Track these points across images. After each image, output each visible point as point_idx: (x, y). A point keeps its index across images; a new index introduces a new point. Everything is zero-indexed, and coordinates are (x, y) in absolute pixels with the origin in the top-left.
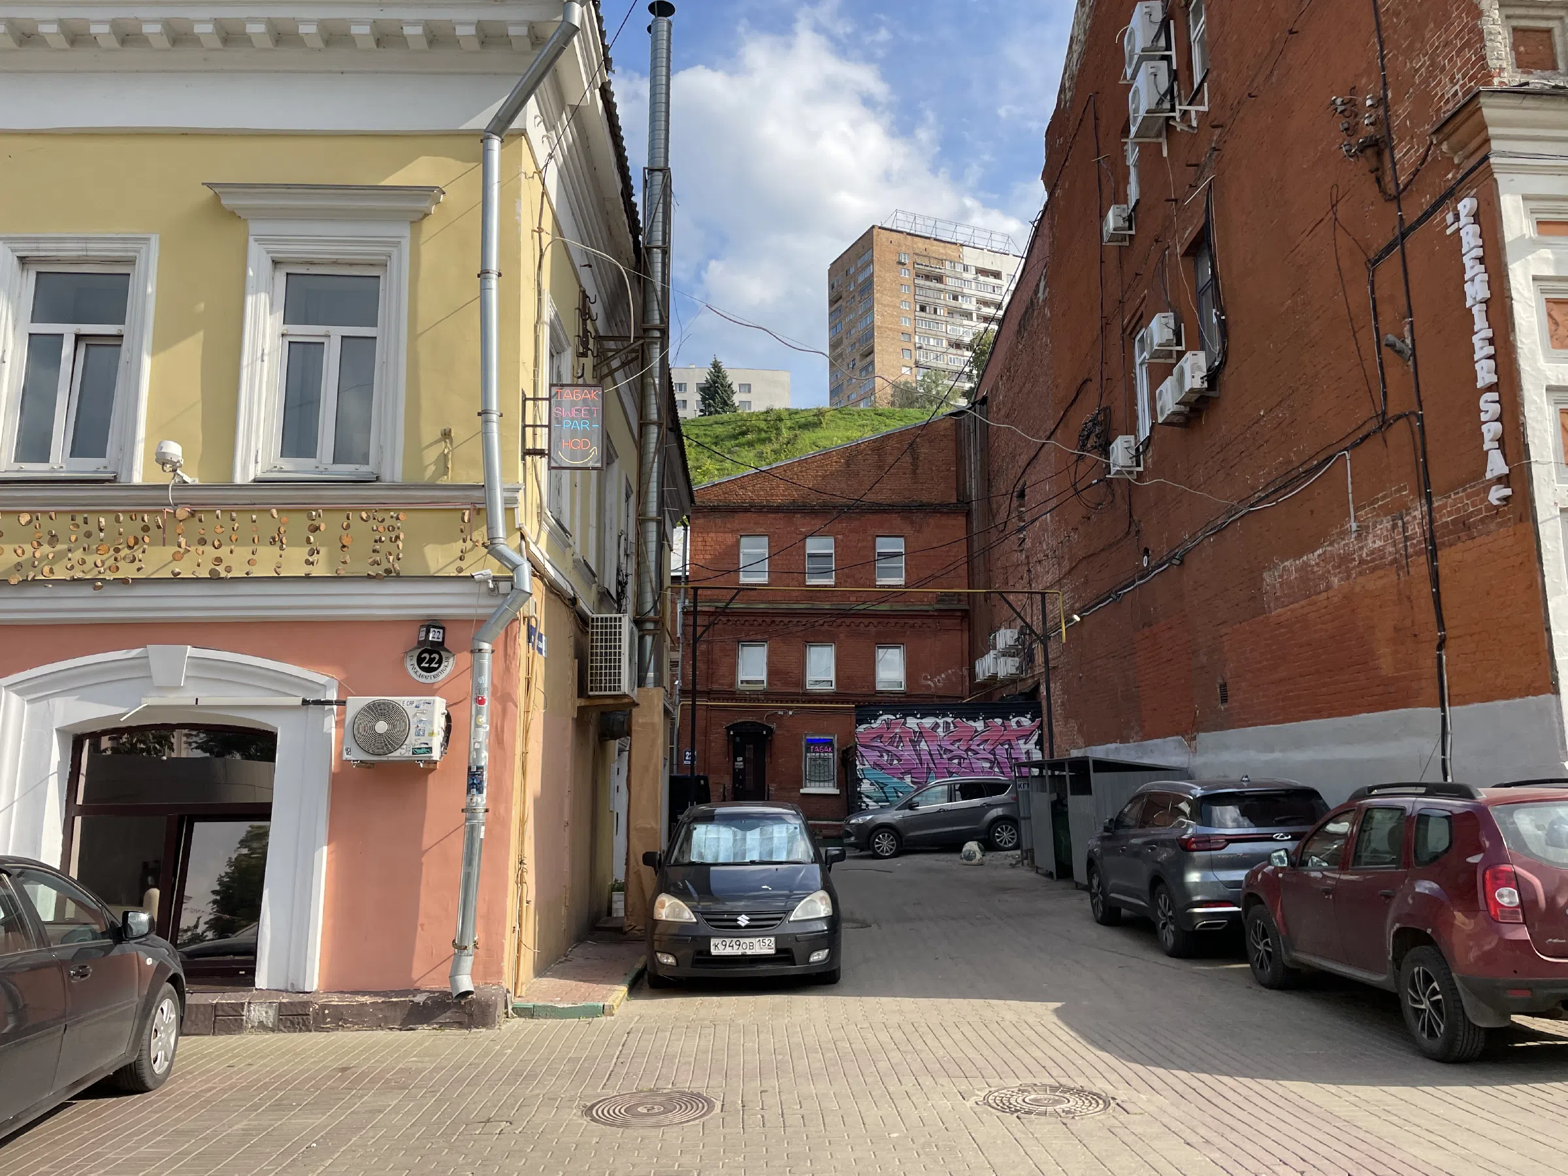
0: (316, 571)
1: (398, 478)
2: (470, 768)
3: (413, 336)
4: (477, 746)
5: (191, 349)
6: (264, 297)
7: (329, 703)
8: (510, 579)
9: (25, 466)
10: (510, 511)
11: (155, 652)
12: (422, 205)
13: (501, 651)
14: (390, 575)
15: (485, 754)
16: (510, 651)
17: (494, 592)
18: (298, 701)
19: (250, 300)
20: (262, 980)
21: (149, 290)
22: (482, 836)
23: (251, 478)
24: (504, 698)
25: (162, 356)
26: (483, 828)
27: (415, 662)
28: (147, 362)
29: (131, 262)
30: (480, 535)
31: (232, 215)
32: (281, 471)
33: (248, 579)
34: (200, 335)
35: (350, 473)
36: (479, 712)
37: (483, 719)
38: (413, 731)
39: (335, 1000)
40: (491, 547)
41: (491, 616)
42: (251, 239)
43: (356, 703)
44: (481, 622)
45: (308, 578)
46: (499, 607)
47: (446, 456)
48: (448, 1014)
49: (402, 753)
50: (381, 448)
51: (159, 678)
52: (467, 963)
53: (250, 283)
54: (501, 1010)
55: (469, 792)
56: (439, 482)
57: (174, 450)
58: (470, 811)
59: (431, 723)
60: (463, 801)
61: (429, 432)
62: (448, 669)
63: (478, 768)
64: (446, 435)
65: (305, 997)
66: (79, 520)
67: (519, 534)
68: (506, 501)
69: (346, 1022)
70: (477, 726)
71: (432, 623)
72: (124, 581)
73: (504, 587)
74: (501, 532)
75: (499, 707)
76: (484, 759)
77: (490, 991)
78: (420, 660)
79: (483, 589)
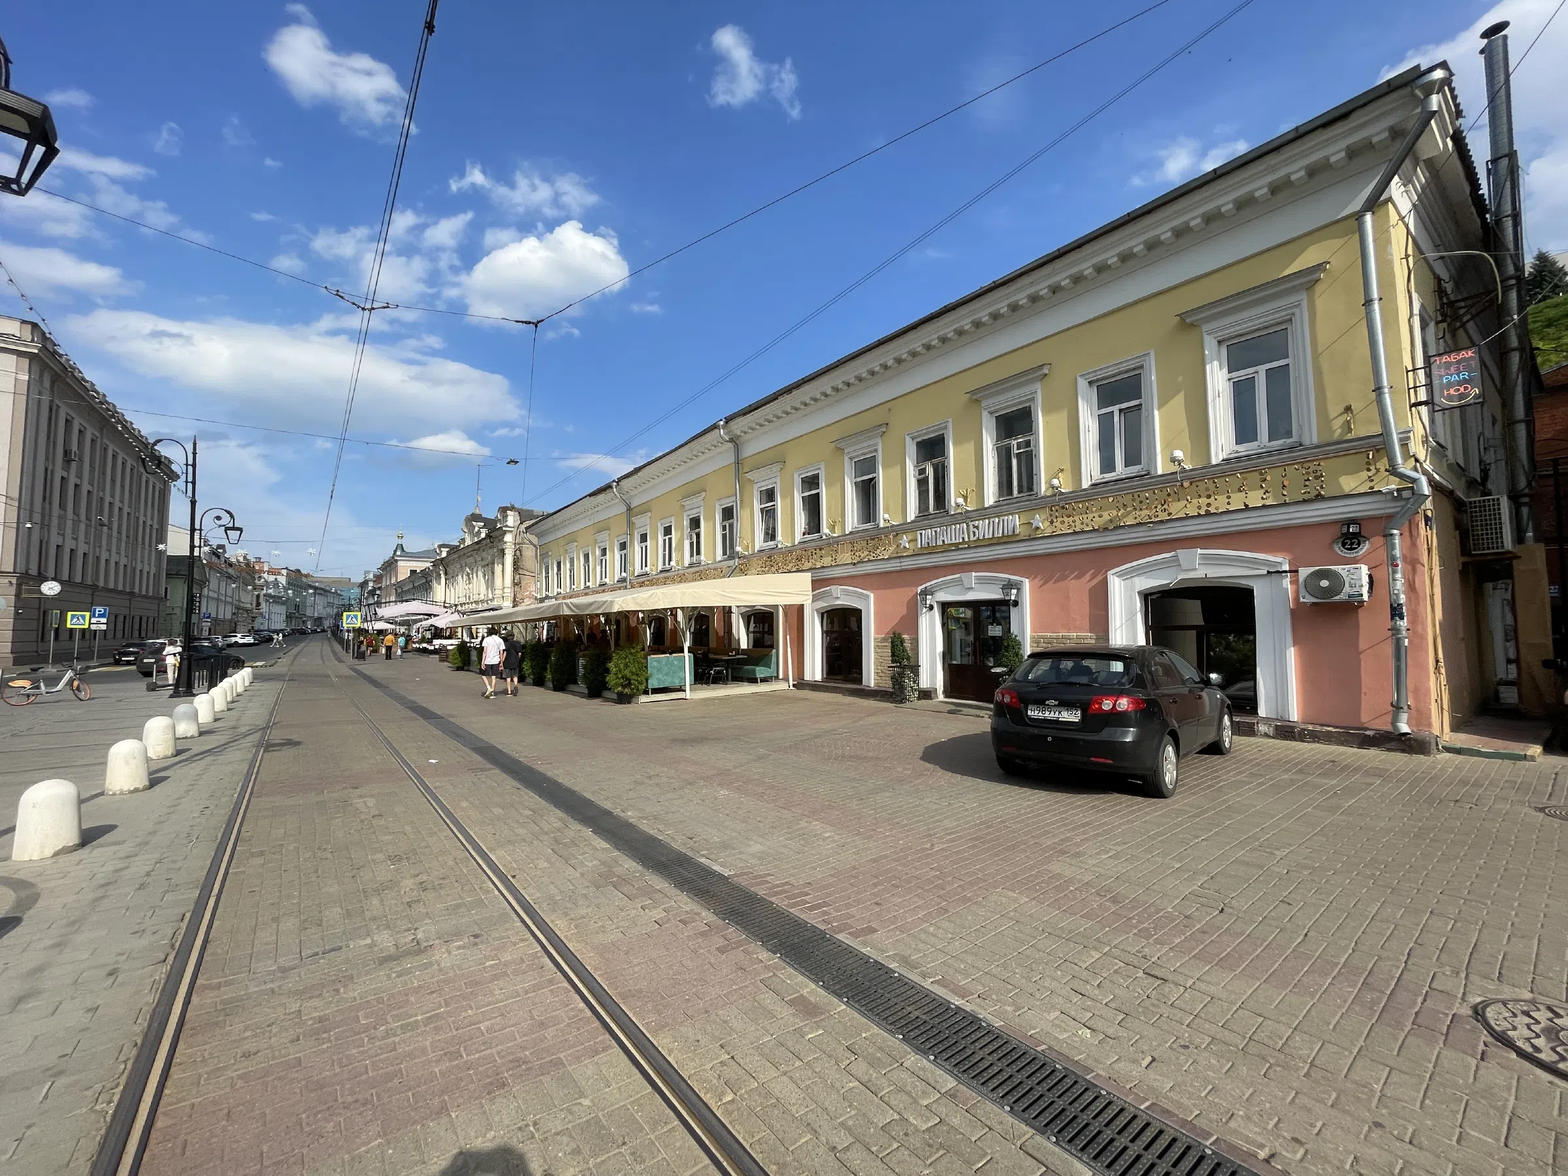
0: (1268, 502)
1: (1315, 441)
2: (1391, 605)
3: (1316, 356)
4: (1396, 592)
5: (1179, 401)
6: (1216, 363)
7: (1285, 572)
8: (1412, 488)
9: (1105, 475)
10: (1404, 445)
11: (1182, 553)
12: (1314, 277)
13: (1407, 533)
14: (1319, 498)
15: (1402, 596)
16: (1414, 533)
17: (1399, 498)
18: (1265, 572)
19: (1208, 367)
20: (1262, 711)
21: (1153, 378)
22: (1406, 644)
23: (1221, 459)
24: (1413, 563)
25: (1163, 409)
26: (1406, 640)
27: (1340, 545)
28: (1156, 413)
29: (1142, 367)
30: (1383, 464)
31: (1192, 325)
32: (1237, 452)
33: (1228, 512)
34: (1182, 393)
35: (1281, 445)
36: (1394, 572)
37: (1399, 576)
38: (1347, 585)
39: (1310, 727)
40: (1393, 471)
41: (1397, 513)
42: (1204, 334)
43: (1304, 572)
44: (1390, 517)
45: (1264, 507)
46: (1403, 507)
47: (1348, 422)
48: (1393, 744)
49: (1342, 597)
50: (1300, 427)
51: (1184, 565)
52: (1404, 717)
53: (1207, 359)
54: (1433, 746)
55: (1392, 619)
56: (1346, 438)
57: (1179, 454)
58: (1395, 630)
59: (1360, 579)
60: (1389, 624)
61: (1334, 409)
62: (1366, 548)
63: (1399, 605)
64: (1348, 409)
65: (1291, 724)
66: (1136, 496)
67: (1413, 459)
68: (1401, 440)
69: (1319, 739)
70: (1394, 580)
71: (1349, 522)
72: (1162, 522)
73: (1406, 494)
74: (1399, 460)
75: (1409, 568)
76: (1403, 599)
77: (1423, 734)
78: (1344, 545)
79: (1389, 497)
